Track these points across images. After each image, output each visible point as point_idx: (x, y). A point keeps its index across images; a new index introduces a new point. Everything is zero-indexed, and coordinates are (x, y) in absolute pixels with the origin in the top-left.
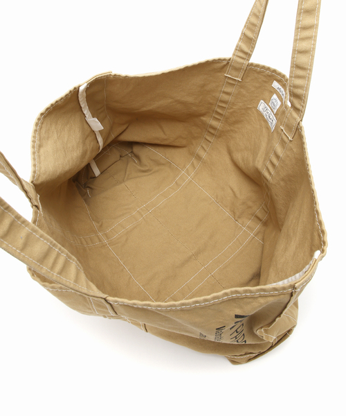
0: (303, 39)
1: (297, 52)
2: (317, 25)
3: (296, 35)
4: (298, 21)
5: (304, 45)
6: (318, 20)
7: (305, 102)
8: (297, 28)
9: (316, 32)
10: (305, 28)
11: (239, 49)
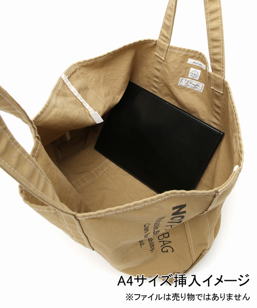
0: (212, 20)
1: (210, 30)
2: (220, 8)
3: (207, 19)
4: (206, 9)
5: (214, 24)
6: (220, 4)
7: (223, 64)
8: (206, 14)
9: (221, 13)
10: (212, 12)
11: (162, 34)
